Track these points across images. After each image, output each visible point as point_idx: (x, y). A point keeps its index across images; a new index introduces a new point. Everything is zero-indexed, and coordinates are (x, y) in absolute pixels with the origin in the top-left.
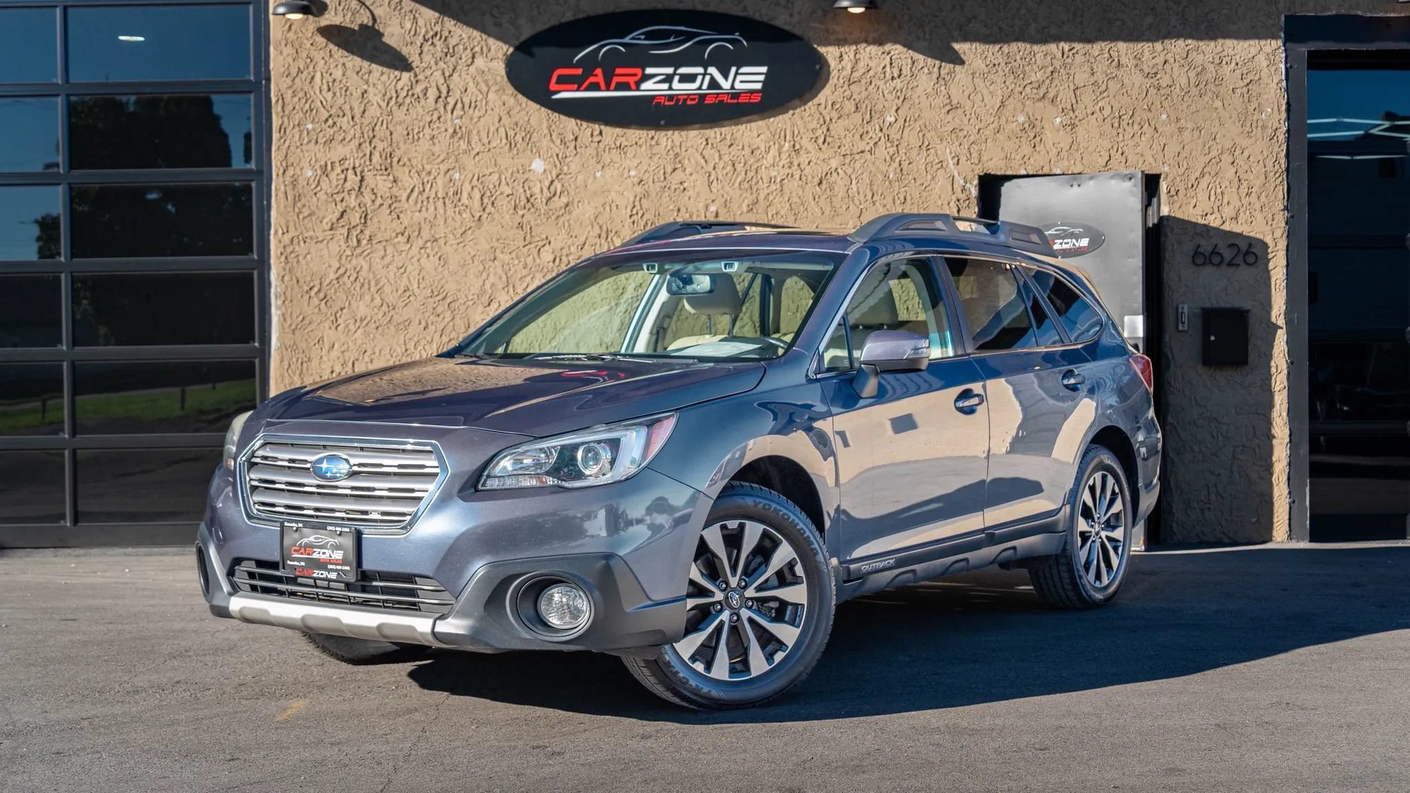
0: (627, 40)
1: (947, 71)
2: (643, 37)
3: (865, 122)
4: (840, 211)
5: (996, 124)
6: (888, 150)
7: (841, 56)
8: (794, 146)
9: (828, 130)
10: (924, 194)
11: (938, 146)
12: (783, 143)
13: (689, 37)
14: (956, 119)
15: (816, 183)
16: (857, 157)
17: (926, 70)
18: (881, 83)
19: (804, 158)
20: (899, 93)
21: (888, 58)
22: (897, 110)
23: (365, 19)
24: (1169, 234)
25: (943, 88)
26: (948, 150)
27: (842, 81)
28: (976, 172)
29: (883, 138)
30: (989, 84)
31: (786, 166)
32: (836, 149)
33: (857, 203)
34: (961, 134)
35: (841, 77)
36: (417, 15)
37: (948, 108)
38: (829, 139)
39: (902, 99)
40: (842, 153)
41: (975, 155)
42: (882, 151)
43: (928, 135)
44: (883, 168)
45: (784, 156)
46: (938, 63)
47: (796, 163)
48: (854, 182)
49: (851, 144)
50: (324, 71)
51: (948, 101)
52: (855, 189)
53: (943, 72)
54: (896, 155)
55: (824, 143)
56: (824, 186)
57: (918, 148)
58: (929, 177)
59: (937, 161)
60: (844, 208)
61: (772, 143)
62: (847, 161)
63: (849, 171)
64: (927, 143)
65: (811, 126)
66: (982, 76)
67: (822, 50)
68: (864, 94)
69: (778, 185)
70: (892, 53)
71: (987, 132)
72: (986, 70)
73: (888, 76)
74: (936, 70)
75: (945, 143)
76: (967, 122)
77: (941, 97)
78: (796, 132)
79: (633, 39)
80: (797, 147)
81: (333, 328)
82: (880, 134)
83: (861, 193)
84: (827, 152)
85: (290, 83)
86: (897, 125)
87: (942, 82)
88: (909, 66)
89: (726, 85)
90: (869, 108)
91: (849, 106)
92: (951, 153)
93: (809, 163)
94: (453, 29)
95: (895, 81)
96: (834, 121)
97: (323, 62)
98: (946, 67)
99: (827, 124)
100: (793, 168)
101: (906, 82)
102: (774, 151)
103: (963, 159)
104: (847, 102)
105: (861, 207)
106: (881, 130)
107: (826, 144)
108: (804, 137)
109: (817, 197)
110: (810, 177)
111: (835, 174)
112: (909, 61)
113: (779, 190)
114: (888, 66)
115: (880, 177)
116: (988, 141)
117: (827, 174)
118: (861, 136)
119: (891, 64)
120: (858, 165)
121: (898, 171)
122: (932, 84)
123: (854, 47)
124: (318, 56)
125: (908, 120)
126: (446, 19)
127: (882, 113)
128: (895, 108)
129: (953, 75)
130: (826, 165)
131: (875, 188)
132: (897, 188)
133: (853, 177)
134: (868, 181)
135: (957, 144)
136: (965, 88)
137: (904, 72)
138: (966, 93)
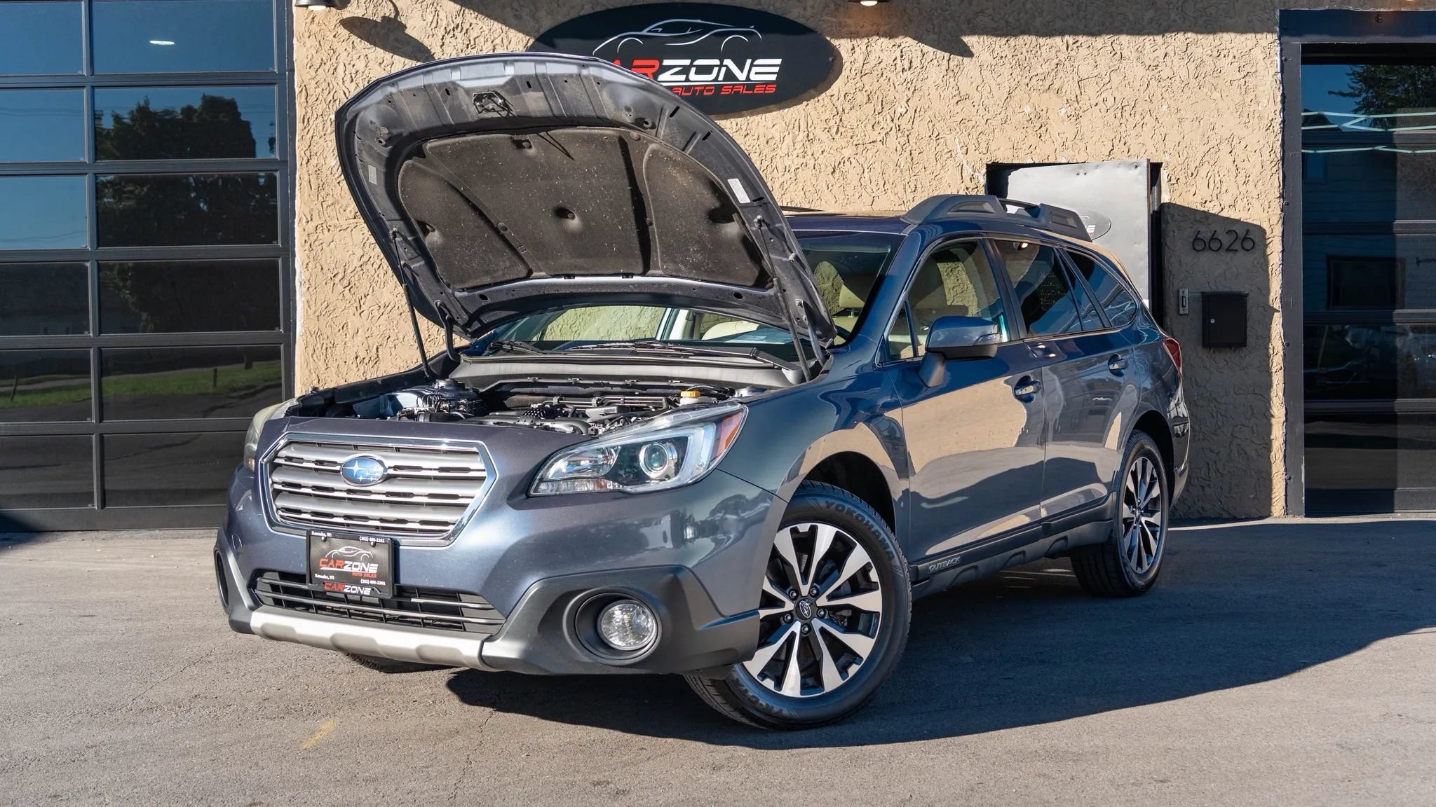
0: (644, 32)
1: (956, 63)
2: (660, 29)
3: (877, 113)
4: (852, 199)
5: (1002, 115)
6: (899, 140)
7: (853, 49)
8: (808, 136)
9: (841, 120)
10: (934, 183)
11: (948, 137)
12: (797, 133)
13: (706, 29)
14: (966, 109)
15: (830, 172)
16: (869, 146)
17: (935, 62)
18: (892, 76)
19: (817, 147)
20: (909, 85)
21: (899, 50)
22: (907, 101)
23: (388, 11)
24: (1170, 221)
25: (952, 80)
26: (957, 140)
27: (854, 73)
28: (985, 161)
29: (894, 127)
30: (995, 76)
31: (800, 155)
32: (849, 139)
33: (870, 191)
34: (970, 124)
35: (853, 69)
36: (438, 8)
37: (957, 98)
38: (841, 129)
39: (912, 90)
40: (854, 143)
41: (983, 145)
42: (892, 142)
43: (937, 125)
44: (895, 157)
45: (798, 145)
46: (947, 55)
47: (810, 153)
48: (866, 170)
49: (863, 134)
50: (347, 63)
51: (957, 92)
52: (867, 178)
53: (951, 64)
54: (907, 144)
55: (837, 133)
56: (837, 175)
57: (928, 138)
58: (939, 166)
59: (946, 150)
60: (857, 196)
61: (786, 133)
62: (860, 150)
63: (862, 160)
64: (937, 133)
65: (824, 117)
66: (989, 68)
67: (835, 42)
68: (876, 85)
69: (793, 174)
70: (903, 46)
71: (994, 123)
72: (994, 62)
73: (899, 68)
74: (945, 62)
75: (954, 133)
76: (975, 114)
77: (950, 88)
78: (810, 123)
79: (649, 31)
80: (811, 136)
81: (357, 314)
82: (892, 124)
83: (873, 181)
84: (841, 141)
85: (314, 74)
86: (908, 116)
87: (951, 74)
88: (920, 58)
89: (742, 76)
90: (880, 99)
91: (861, 97)
92: (960, 143)
93: (823, 152)
94: (474, 21)
95: (905, 73)
96: (846, 111)
97: (346, 53)
98: (956, 59)
99: (839, 114)
100: (807, 157)
101: (916, 74)
102: (788, 140)
103: (972, 148)
104: (858, 93)
105: (873, 195)
106: (892, 121)
107: (839, 133)
108: (818, 127)
109: (830, 185)
110: (823, 166)
111: (847, 163)
112: (920, 54)
113: (793, 179)
114: (899, 58)
115: (892, 166)
116: (996, 131)
117: (840, 163)
118: (873, 126)
119: (902, 57)
120: (870, 154)
121: (909, 159)
122: (942, 77)
123: (865, 40)
124: (340, 48)
125: (918, 110)
126: (467, 11)
127: (893, 103)
128: (906, 99)
129: (962, 67)
130: (839, 154)
131: (886, 176)
132: (907, 177)
133: (865, 166)
134: (880, 170)
135: (966, 134)
136: (973, 79)
137: (914, 64)
138: (975, 85)
